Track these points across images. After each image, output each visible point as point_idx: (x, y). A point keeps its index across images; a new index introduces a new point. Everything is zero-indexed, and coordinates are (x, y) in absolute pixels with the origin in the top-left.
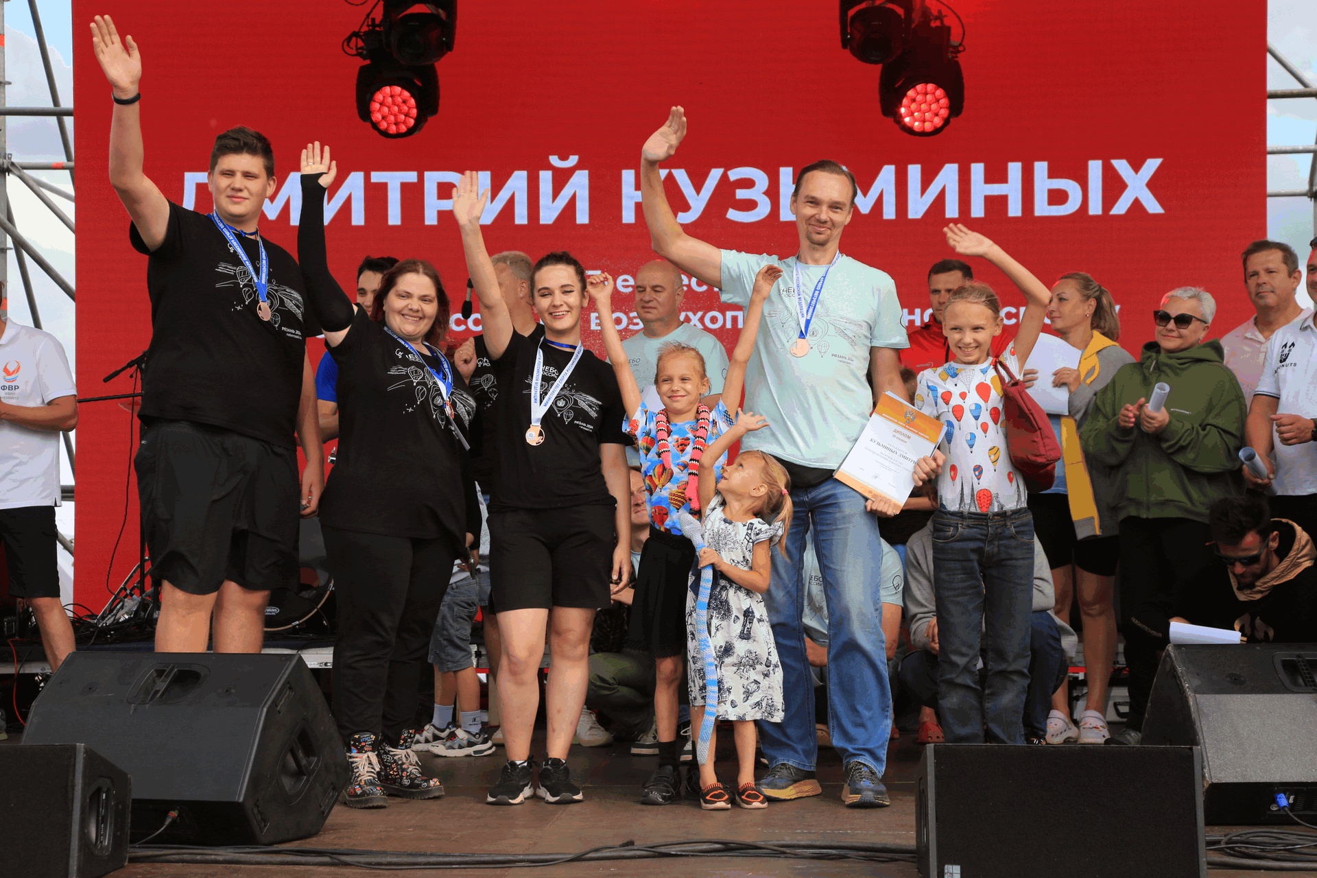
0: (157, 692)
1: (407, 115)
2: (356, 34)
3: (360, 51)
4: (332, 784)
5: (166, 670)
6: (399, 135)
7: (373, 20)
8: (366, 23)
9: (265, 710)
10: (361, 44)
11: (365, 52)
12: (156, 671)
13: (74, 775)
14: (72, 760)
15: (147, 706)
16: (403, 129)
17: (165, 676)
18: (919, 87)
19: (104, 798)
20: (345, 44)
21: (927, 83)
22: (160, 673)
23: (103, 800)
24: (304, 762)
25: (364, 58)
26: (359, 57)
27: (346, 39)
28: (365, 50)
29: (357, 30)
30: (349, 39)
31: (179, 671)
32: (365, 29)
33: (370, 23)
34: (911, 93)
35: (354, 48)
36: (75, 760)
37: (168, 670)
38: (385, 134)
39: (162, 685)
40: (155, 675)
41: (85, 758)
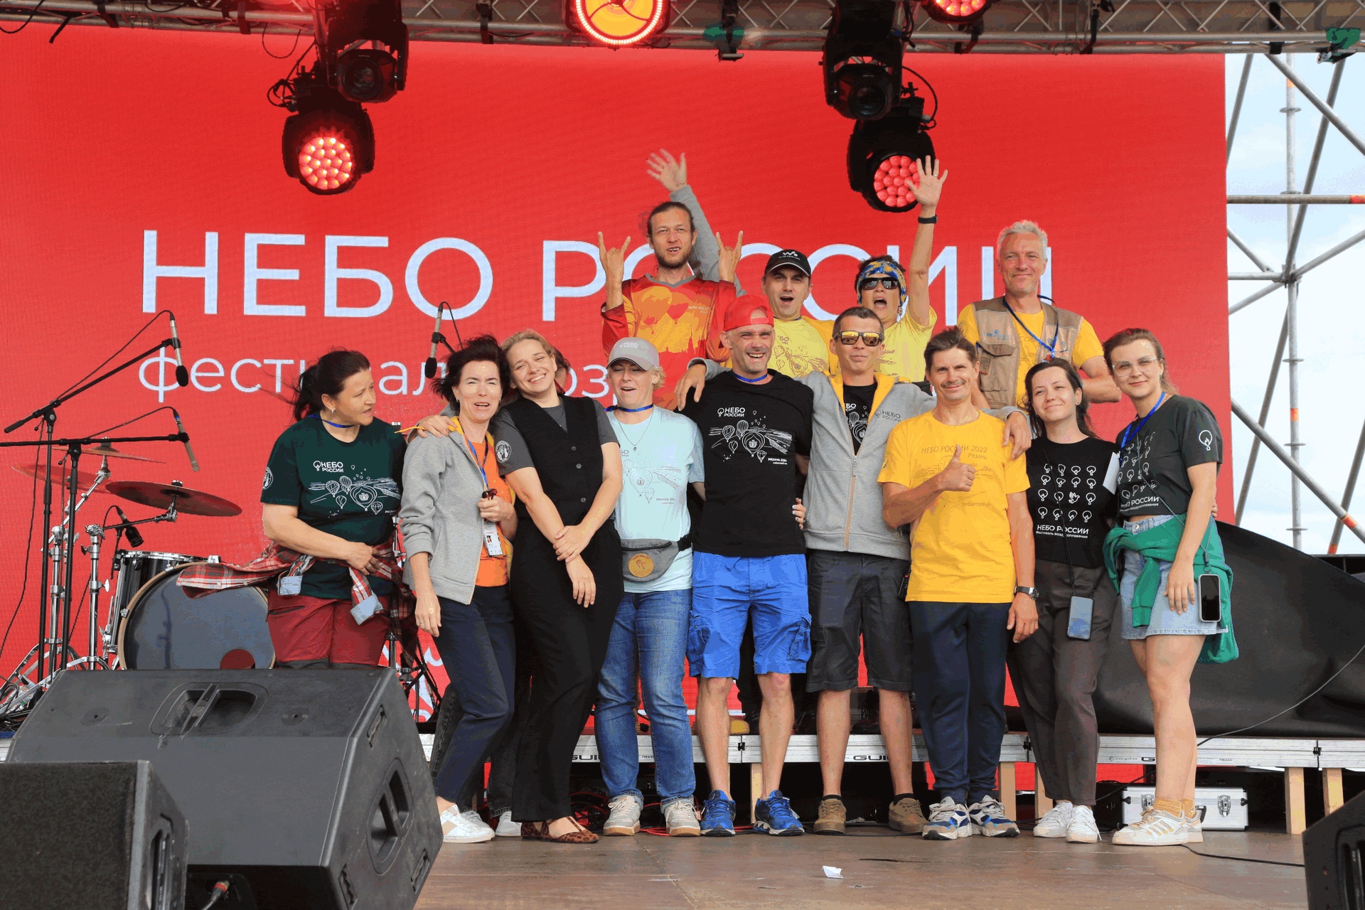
0: (193, 719)
1: (341, 169)
2: (283, 82)
3: (286, 101)
4: (424, 850)
5: (202, 692)
6: (330, 192)
7: (303, 68)
8: (295, 70)
9: (355, 740)
10: (288, 93)
11: (293, 102)
12: (190, 693)
13: (133, 808)
14: (132, 783)
15: (182, 737)
16: (336, 183)
17: (203, 699)
18: (893, 160)
19: (164, 847)
20: (272, 90)
21: (901, 155)
22: (194, 696)
23: (162, 850)
24: (395, 817)
25: (291, 109)
26: (285, 109)
27: (273, 87)
28: (294, 100)
29: (285, 78)
30: (275, 88)
31: (222, 692)
32: (294, 76)
33: (300, 71)
34: (884, 166)
35: (282, 98)
36: (135, 784)
37: (206, 691)
38: (315, 190)
39: (200, 711)
40: (187, 698)
41: (149, 783)
